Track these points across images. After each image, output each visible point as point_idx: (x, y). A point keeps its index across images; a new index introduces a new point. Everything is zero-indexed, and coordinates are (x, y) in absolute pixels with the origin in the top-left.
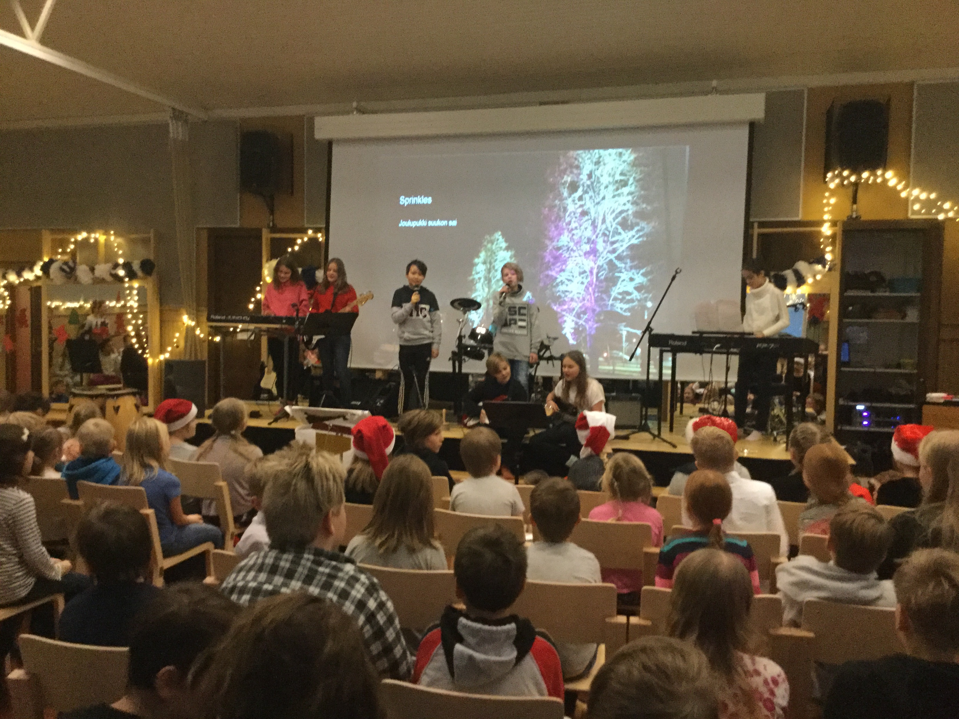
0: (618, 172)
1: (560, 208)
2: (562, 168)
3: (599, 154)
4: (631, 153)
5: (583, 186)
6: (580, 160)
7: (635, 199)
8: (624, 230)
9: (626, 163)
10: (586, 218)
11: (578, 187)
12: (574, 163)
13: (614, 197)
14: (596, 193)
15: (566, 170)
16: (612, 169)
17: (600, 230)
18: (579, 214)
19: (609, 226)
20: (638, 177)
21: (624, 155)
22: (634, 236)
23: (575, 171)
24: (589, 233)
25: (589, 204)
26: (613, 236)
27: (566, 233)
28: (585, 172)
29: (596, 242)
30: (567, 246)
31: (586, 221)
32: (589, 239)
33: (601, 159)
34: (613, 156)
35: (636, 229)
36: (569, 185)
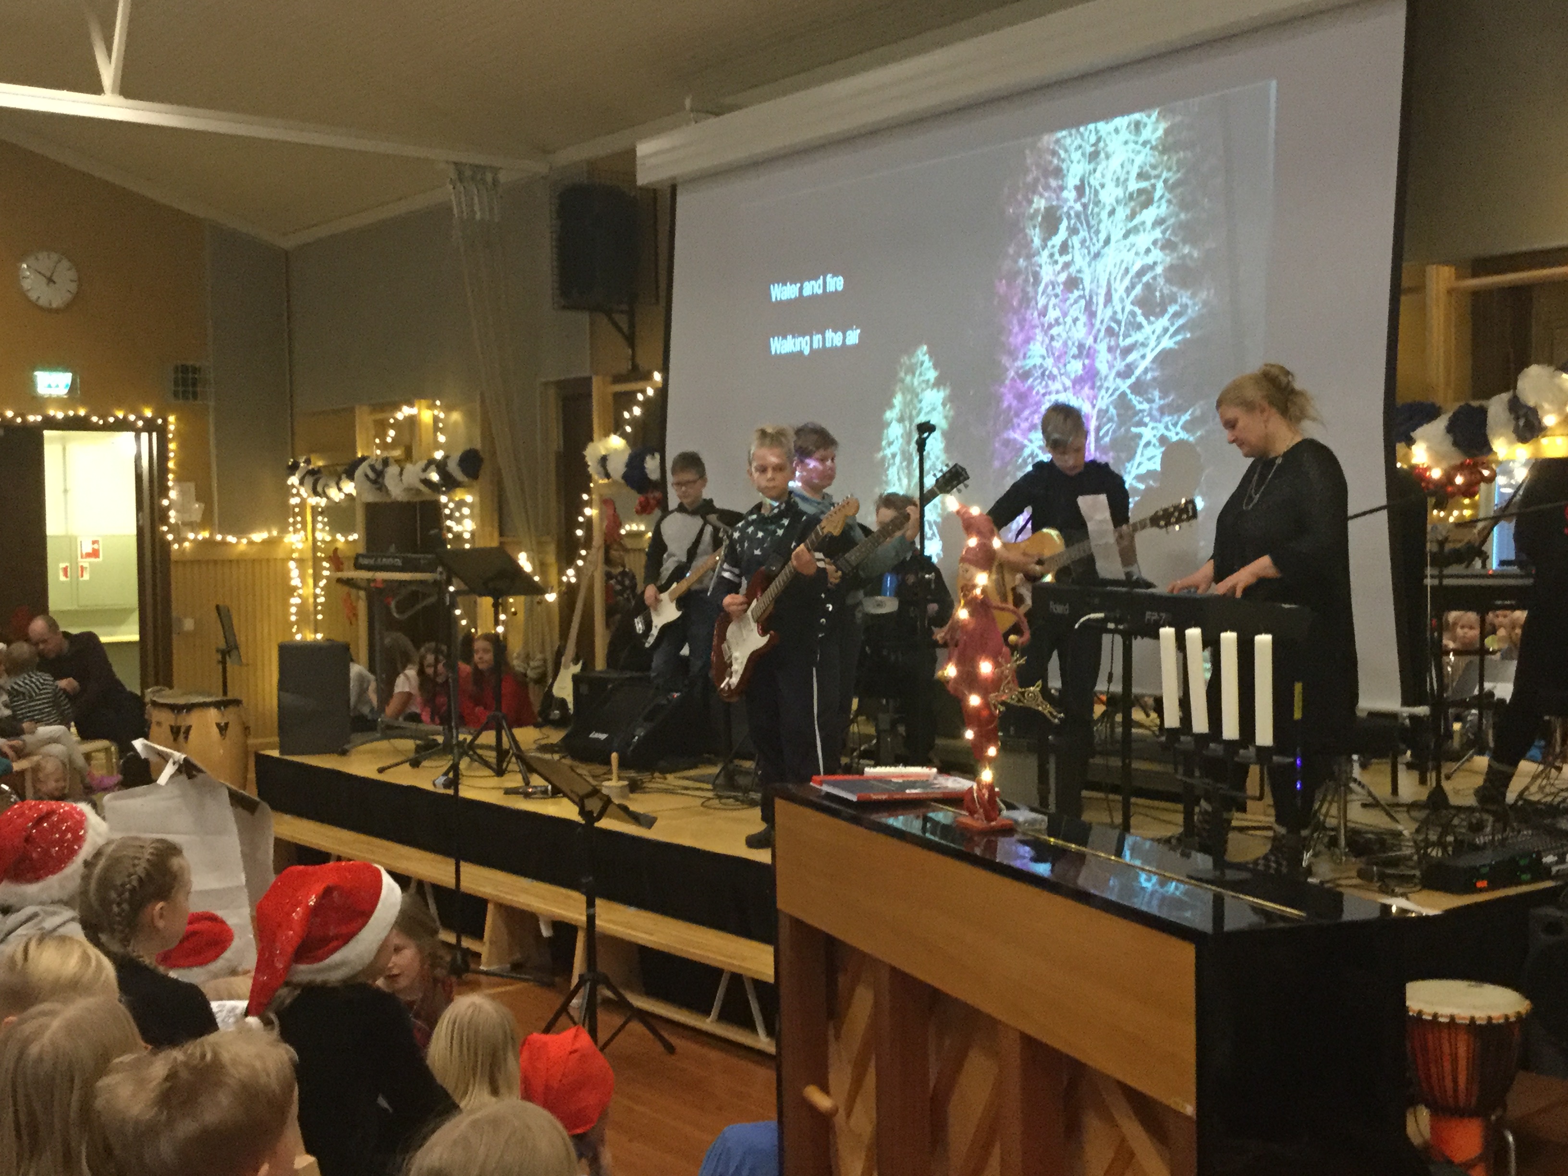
0: (1135, 171)
1: (1027, 277)
2: (1029, 179)
3: (1097, 131)
4: (1157, 120)
5: (1069, 217)
6: (1062, 154)
7: (1167, 235)
8: (1147, 317)
9: (1148, 146)
10: (1076, 293)
11: (1059, 220)
12: (1051, 162)
13: (1126, 236)
14: (1092, 230)
15: (1036, 180)
16: (1122, 166)
17: (1102, 322)
18: (1062, 287)
19: (1118, 308)
20: (1172, 176)
21: (1145, 125)
22: (1166, 330)
23: (1053, 183)
24: (1080, 333)
25: (1079, 258)
26: (1126, 336)
27: (1039, 336)
28: (1072, 181)
29: (1095, 351)
30: (1041, 366)
31: (1076, 302)
32: (1081, 346)
33: (1101, 144)
34: (1125, 135)
35: (1172, 309)
36: (1043, 218)
